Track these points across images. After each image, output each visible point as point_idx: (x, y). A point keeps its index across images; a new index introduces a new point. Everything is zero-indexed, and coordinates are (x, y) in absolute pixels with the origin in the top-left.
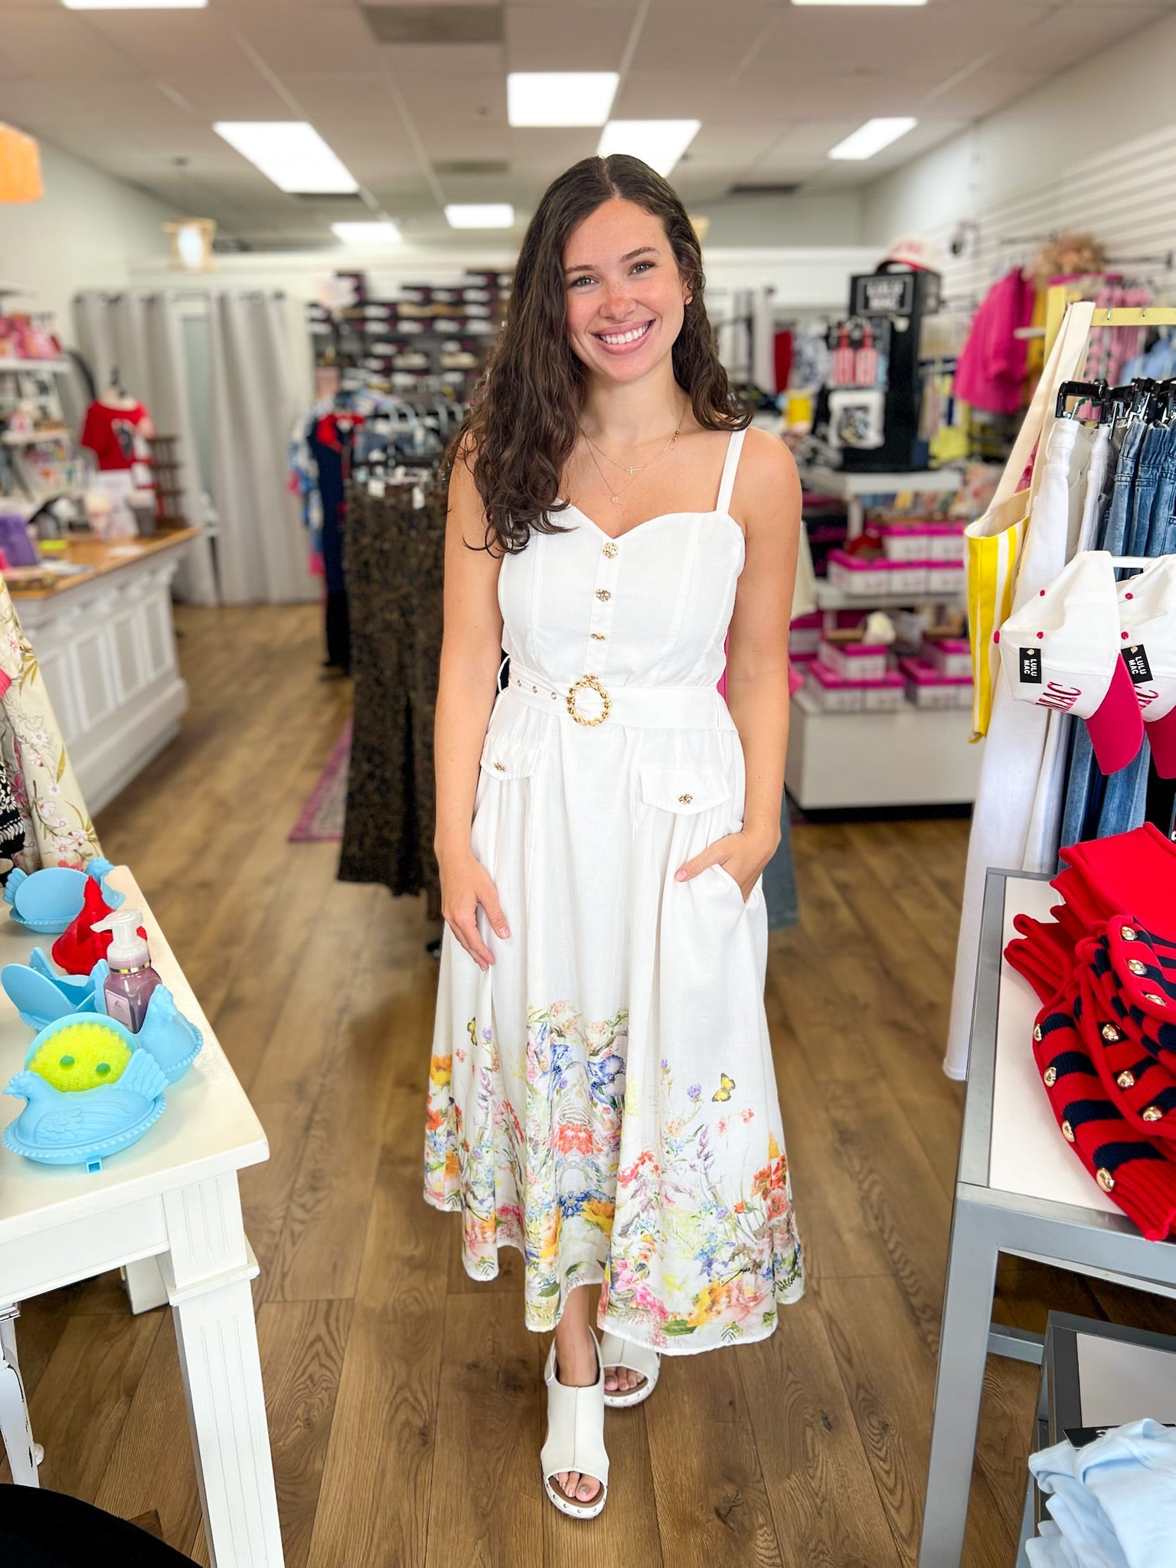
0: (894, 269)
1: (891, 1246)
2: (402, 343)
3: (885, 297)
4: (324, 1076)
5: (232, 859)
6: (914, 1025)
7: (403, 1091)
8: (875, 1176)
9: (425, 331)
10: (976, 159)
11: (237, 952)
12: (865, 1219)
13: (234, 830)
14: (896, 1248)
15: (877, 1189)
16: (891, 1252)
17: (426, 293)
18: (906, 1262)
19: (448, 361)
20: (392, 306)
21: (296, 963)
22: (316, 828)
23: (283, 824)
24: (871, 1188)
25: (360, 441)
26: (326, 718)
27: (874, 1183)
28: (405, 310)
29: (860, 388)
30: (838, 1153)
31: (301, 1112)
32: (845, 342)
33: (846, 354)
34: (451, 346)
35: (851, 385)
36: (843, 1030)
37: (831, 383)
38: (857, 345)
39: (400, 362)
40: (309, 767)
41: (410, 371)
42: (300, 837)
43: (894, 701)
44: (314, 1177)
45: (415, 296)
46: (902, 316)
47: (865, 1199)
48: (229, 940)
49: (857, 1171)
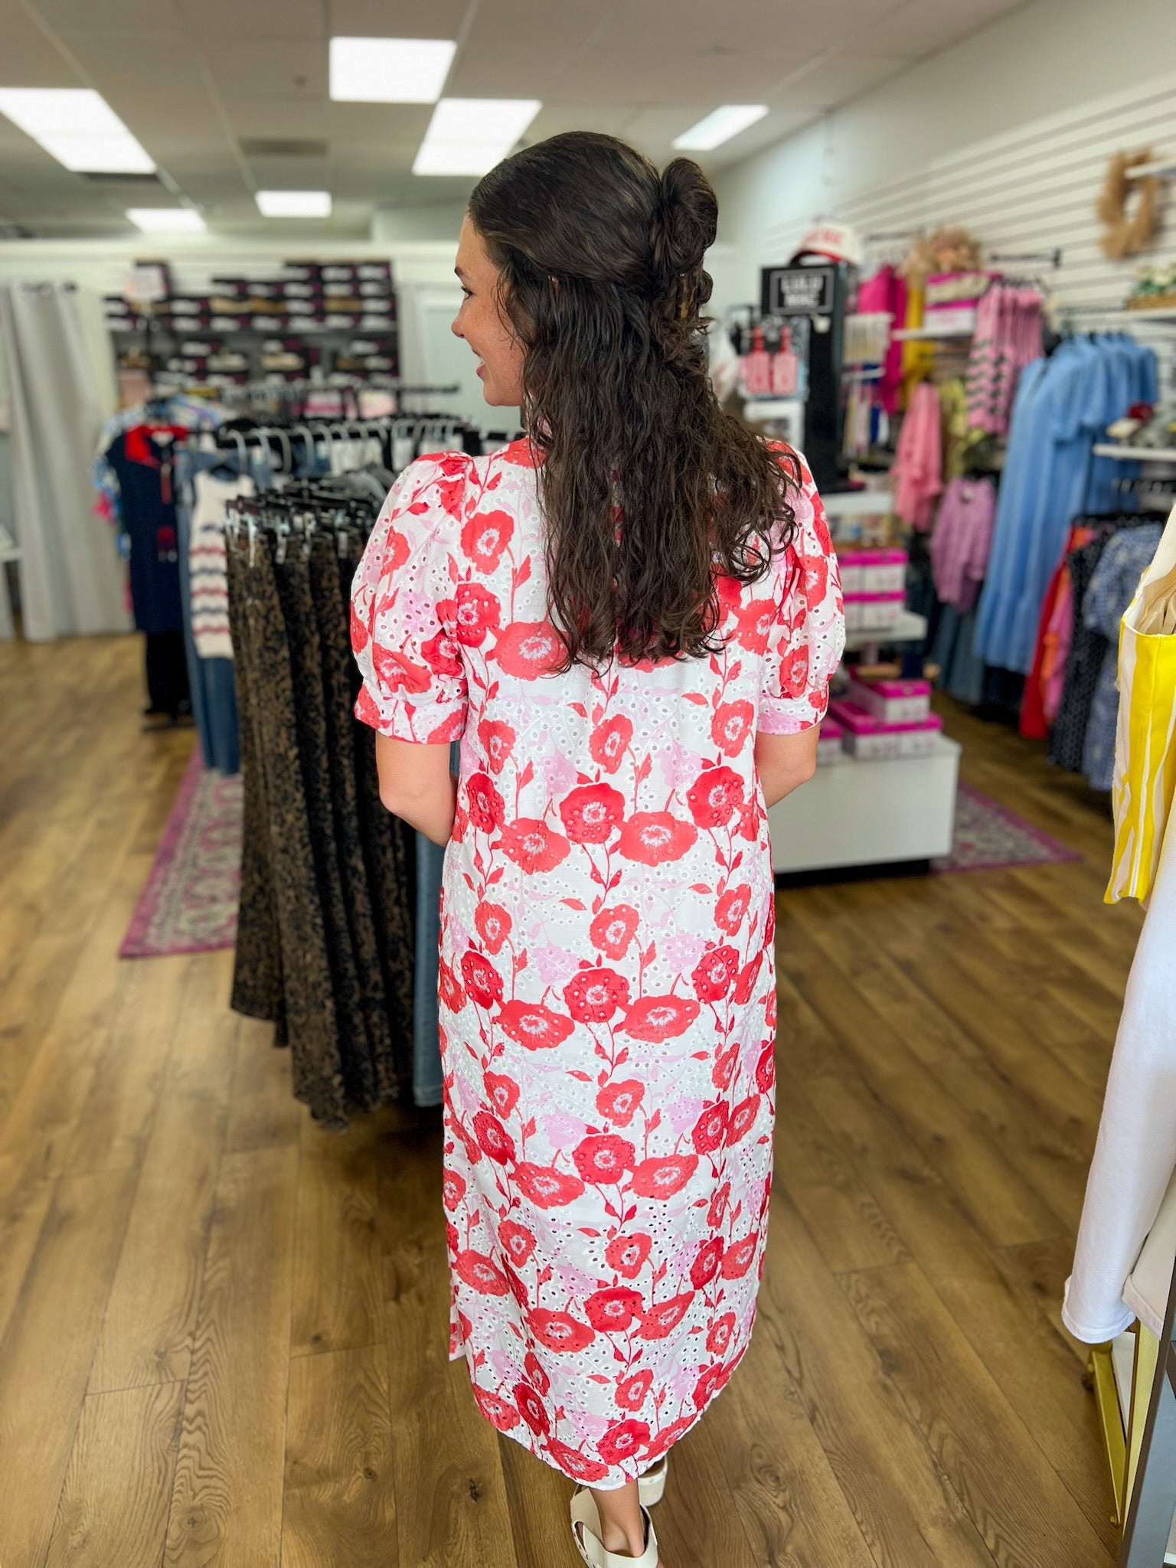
0: (809, 261)
1: (991, 1544)
2: (217, 342)
3: (800, 292)
4: (192, 1335)
5: (48, 990)
6: (926, 1172)
8: (941, 1426)
9: (242, 329)
10: (830, 151)
11: (61, 1134)
12: (947, 1500)
13: (50, 944)
14: (997, 1543)
15: (949, 1446)
16: (993, 1554)
17: (241, 287)
19: (270, 363)
20: (203, 300)
21: (141, 1146)
22: (152, 938)
23: (110, 933)
24: (941, 1447)
25: (182, 461)
26: (153, 783)
27: (942, 1438)
28: (218, 305)
29: (776, 398)
30: (885, 1387)
31: (165, 1403)
32: (760, 344)
33: (761, 358)
34: (273, 346)
35: (768, 394)
36: (845, 1188)
37: (744, 392)
38: (774, 348)
39: (215, 363)
40: (139, 850)
41: (226, 373)
42: (134, 950)
43: (831, 753)
44: (193, 1522)
45: (229, 290)
46: (822, 315)
47: (938, 1465)
48: (51, 1116)
49: (917, 1417)
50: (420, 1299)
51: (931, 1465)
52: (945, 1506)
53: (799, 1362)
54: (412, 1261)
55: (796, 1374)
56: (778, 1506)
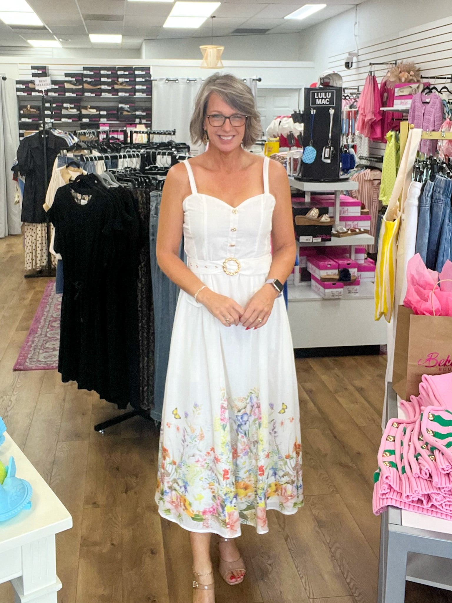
1: (348, 580)
6: (350, 464)
7: (90, 506)
8: (337, 545)
12: (334, 567)
14: (350, 582)
15: (339, 551)
16: (348, 584)
18: (356, 589)
22: (28, 363)
23: (9, 361)
26: (27, 302)
27: (337, 549)
30: (317, 532)
36: (315, 468)
42: (20, 368)
47: (333, 557)
49: (328, 541)
50: (136, 493)
51: (330, 556)
52: (333, 569)
53: (284, 523)
54: (133, 481)
55: (282, 526)
56: (268, 564)
